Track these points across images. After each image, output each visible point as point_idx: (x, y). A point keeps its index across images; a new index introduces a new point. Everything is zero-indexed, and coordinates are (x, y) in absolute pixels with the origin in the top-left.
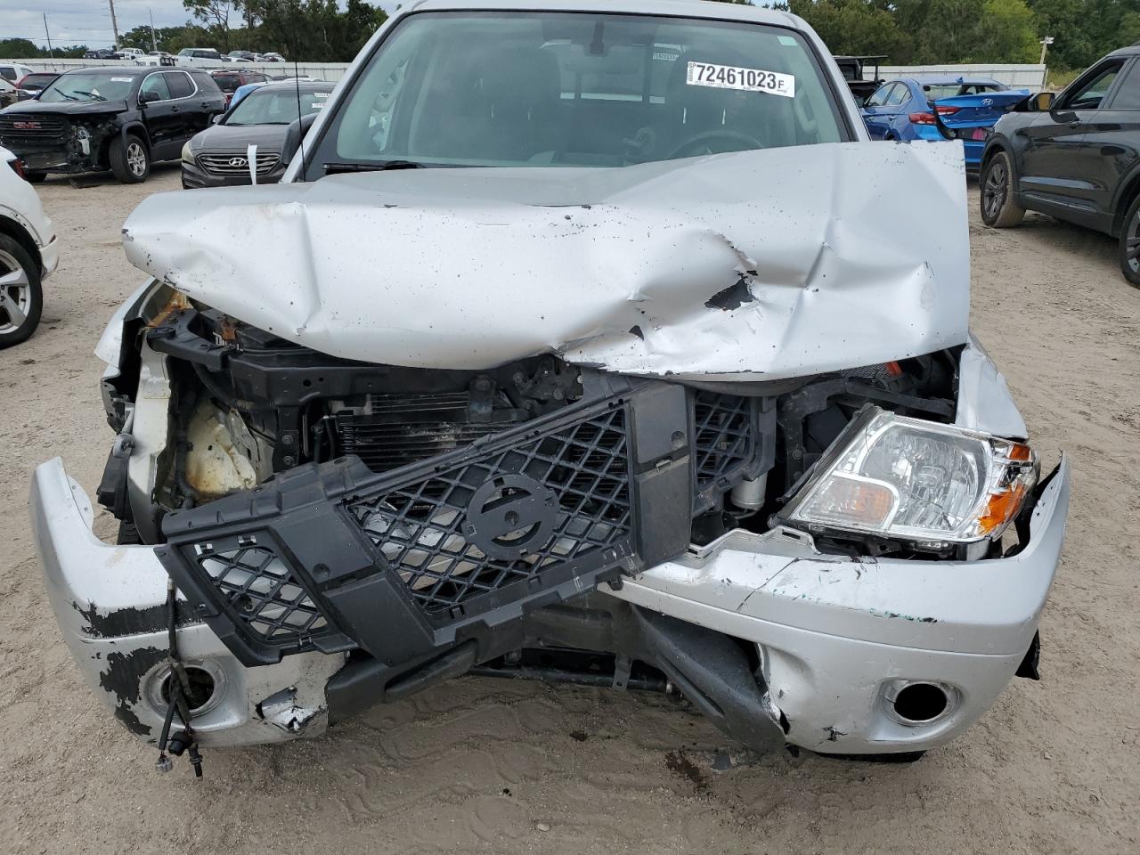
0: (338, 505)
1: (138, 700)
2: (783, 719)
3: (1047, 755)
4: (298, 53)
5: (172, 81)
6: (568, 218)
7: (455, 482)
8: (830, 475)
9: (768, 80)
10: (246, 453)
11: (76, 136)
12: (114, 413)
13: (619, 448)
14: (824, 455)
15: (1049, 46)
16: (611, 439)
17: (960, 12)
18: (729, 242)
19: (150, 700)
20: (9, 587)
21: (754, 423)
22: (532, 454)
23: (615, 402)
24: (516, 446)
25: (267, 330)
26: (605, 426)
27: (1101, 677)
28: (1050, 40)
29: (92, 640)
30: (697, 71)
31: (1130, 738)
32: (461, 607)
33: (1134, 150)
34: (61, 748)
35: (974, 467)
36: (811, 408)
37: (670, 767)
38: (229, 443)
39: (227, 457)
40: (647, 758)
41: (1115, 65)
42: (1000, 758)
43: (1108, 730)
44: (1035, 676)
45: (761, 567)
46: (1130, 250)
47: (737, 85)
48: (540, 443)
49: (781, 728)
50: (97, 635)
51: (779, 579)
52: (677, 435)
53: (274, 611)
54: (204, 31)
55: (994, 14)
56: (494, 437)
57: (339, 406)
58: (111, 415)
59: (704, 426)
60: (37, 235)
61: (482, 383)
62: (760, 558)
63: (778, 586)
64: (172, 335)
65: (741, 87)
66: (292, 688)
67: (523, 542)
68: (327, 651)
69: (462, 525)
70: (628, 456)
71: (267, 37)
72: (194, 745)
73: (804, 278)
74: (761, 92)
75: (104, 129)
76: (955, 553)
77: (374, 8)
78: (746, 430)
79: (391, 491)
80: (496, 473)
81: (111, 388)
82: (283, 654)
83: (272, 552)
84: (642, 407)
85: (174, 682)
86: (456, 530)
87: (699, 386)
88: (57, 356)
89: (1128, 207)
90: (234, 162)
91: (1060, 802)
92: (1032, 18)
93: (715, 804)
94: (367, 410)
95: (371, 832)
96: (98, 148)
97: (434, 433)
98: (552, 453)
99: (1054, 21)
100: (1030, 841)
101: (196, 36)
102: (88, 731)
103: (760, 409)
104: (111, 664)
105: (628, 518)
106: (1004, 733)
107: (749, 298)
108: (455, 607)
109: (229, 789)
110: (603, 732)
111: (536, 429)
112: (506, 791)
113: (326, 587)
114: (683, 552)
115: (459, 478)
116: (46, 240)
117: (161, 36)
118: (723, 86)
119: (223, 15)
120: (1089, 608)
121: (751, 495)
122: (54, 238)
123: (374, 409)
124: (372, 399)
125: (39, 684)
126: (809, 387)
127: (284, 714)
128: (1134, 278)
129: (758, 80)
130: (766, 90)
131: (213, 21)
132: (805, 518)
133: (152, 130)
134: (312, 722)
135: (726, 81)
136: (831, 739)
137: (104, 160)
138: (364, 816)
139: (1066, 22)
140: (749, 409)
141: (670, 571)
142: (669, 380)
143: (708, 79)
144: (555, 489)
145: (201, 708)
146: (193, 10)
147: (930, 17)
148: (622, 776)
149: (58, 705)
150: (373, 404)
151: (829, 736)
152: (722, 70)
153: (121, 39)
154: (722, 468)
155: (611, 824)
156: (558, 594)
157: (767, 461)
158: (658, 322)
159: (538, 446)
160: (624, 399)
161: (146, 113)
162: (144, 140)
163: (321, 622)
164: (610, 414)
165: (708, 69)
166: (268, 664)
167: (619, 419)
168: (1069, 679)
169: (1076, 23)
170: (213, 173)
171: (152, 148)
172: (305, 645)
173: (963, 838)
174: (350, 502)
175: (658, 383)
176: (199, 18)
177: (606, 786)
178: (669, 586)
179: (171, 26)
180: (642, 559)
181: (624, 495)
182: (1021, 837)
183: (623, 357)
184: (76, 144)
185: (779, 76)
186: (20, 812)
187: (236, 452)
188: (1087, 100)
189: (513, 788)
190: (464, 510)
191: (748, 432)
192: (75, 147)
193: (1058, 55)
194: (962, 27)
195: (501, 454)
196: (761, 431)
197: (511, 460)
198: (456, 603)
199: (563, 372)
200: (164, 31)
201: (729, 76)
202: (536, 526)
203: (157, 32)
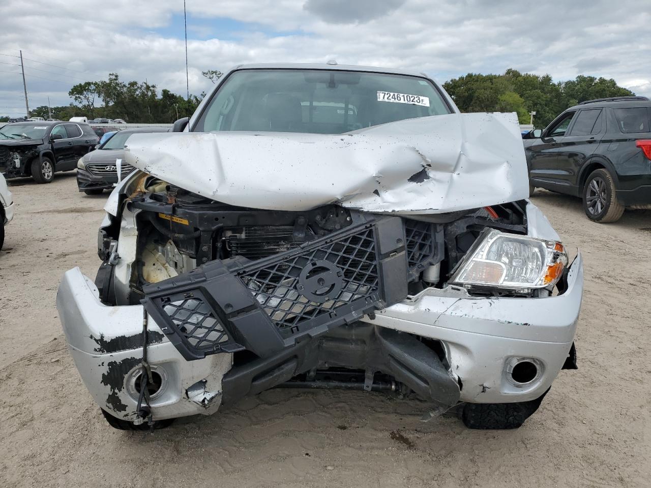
0: (235, 276)
1: (122, 389)
2: (460, 381)
3: (584, 422)
4: (134, 119)
5: (69, 128)
6: (342, 140)
7: (292, 265)
8: (472, 261)
9: (416, 99)
10: (174, 265)
11: (13, 158)
12: (102, 249)
13: (371, 248)
14: (468, 252)
15: (533, 115)
16: (367, 244)
17: (488, 100)
18: (418, 151)
19: (128, 389)
20: (5, 376)
21: (433, 238)
22: (329, 251)
23: (368, 226)
24: (321, 247)
25: (197, 193)
26: (364, 237)
27: (605, 387)
28: (534, 113)
29: (100, 356)
30: (382, 95)
31: (624, 412)
32: (297, 327)
33: (583, 154)
34: (50, 449)
35: (539, 254)
36: (459, 232)
37: (393, 439)
38: (164, 262)
39: (163, 269)
40: (380, 435)
41: (571, 115)
42: (561, 424)
43: (612, 409)
44: (575, 368)
45: (443, 303)
46: (588, 203)
47: (402, 101)
48: (333, 245)
49: (458, 386)
50: (103, 352)
51: (452, 308)
52: (399, 241)
53: (200, 333)
54: (79, 109)
55: (505, 101)
56: (310, 243)
57: (229, 234)
58: (100, 249)
59: (410, 239)
60: (4, 200)
61: (301, 220)
62: (443, 299)
63: (453, 311)
64: (143, 200)
65: (404, 102)
66: (204, 381)
67: (326, 294)
68: (229, 351)
69: (297, 285)
70: (376, 252)
71: (116, 111)
72: (150, 416)
73: (452, 168)
74: (414, 104)
75: (29, 154)
76: (534, 293)
77: (177, 96)
78: (430, 241)
79: (261, 268)
80: (312, 260)
81: (104, 232)
82: (206, 354)
83: (201, 301)
84: (381, 227)
85: (144, 377)
86: (294, 288)
87: (408, 217)
88: (14, 266)
89: (585, 181)
90: (108, 168)
91: (594, 441)
92: (523, 103)
93: (419, 453)
94: (243, 236)
95: (236, 477)
96: (25, 164)
97: (277, 247)
98: (339, 251)
99: (535, 104)
100: (582, 459)
101: (75, 111)
102: (64, 441)
103: (436, 231)
104: (109, 368)
105: (377, 283)
106: (561, 413)
107: (428, 178)
108: (294, 327)
109: (152, 462)
110: (354, 425)
111: (331, 239)
112: (307, 454)
113: (231, 316)
114: (404, 298)
115: (294, 263)
116: (8, 203)
117: (54, 111)
118: (395, 102)
119: (91, 100)
120: (594, 358)
121: (433, 274)
122: (12, 203)
123: (246, 236)
124: (246, 230)
125: (31, 421)
126: (458, 221)
127: (199, 396)
128: (592, 217)
129: (412, 99)
130: (416, 103)
131: (85, 103)
132: (462, 281)
133: (56, 155)
134: (214, 400)
135: (396, 100)
136: (483, 392)
137: (28, 171)
138: (231, 470)
139: (541, 104)
140: (430, 230)
141: (398, 308)
142: (393, 215)
143: (388, 98)
144: (342, 268)
145: (154, 394)
146: (74, 97)
147: (473, 101)
148: (368, 444)
149: (44, 430)
150: (246, 233)
151: (482, 390)
152: (394, 95)
153: (30, 113)
154: (420, 260)
155: (366, 465)
156: (345, 320)
157: (441, 256)
158: (387, 188)
159: (332, 247)
160: (373, 224)
161: (54, 145)
162: (52, 160)
163: (225, 338)
164: (366, 231)
165: (387, 94)
166: (199, 359)
167: (370, 234)
168: (590, 389)
169: (546, 105)
170: (96, 174)
171: (56, 164)
172: (217, 350)
173: (548, 459)
174: (242, 274)
175: (388, 217)
176: (77, 101)
177: (361, 448)
178: (398, 315)
179: (60, 106)
180: (385, 302)
181: (375, 271)
182: (577, 457)
183: (370, 204)
184: (13, 162)
185: (421, 98)
186: (32, 480)
187: (169, 266)
188: (558, 133)
189: (310, 452)
190: (298, 278)
191: (431, 242)
192: (11, 164)
193: (539, 121)
194: (490, 107)
195: (314, 251)
196: (437, 241)
197: (320, 253)
198: (294, 325)
199: (340, 216)
200: (56, 109)
201: (397, 97)
202: (333, 285)
203: (52, 109)
